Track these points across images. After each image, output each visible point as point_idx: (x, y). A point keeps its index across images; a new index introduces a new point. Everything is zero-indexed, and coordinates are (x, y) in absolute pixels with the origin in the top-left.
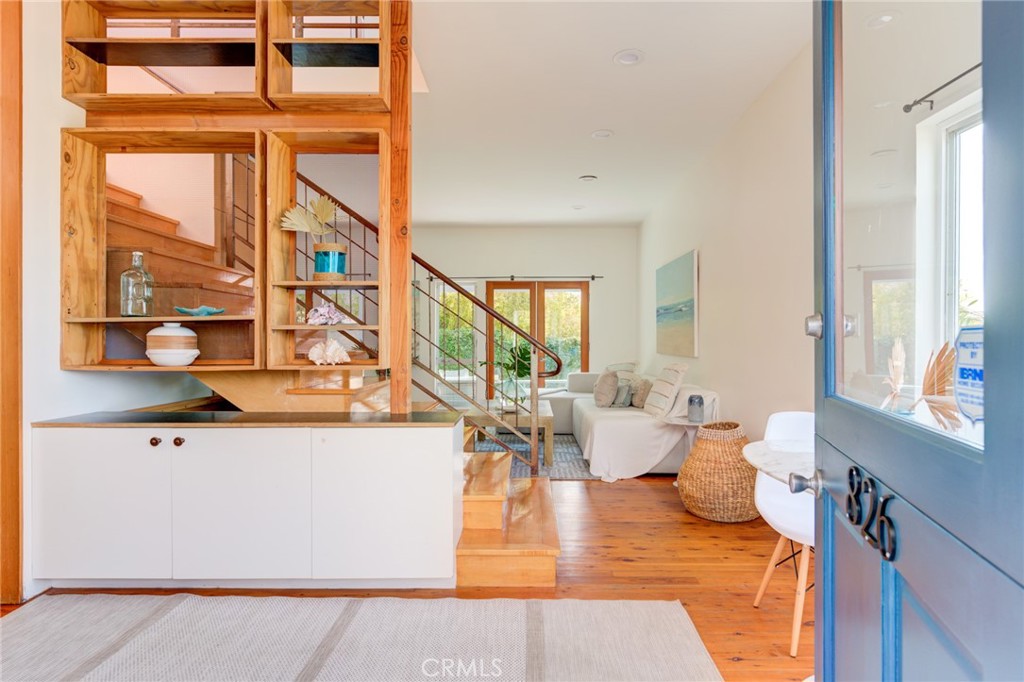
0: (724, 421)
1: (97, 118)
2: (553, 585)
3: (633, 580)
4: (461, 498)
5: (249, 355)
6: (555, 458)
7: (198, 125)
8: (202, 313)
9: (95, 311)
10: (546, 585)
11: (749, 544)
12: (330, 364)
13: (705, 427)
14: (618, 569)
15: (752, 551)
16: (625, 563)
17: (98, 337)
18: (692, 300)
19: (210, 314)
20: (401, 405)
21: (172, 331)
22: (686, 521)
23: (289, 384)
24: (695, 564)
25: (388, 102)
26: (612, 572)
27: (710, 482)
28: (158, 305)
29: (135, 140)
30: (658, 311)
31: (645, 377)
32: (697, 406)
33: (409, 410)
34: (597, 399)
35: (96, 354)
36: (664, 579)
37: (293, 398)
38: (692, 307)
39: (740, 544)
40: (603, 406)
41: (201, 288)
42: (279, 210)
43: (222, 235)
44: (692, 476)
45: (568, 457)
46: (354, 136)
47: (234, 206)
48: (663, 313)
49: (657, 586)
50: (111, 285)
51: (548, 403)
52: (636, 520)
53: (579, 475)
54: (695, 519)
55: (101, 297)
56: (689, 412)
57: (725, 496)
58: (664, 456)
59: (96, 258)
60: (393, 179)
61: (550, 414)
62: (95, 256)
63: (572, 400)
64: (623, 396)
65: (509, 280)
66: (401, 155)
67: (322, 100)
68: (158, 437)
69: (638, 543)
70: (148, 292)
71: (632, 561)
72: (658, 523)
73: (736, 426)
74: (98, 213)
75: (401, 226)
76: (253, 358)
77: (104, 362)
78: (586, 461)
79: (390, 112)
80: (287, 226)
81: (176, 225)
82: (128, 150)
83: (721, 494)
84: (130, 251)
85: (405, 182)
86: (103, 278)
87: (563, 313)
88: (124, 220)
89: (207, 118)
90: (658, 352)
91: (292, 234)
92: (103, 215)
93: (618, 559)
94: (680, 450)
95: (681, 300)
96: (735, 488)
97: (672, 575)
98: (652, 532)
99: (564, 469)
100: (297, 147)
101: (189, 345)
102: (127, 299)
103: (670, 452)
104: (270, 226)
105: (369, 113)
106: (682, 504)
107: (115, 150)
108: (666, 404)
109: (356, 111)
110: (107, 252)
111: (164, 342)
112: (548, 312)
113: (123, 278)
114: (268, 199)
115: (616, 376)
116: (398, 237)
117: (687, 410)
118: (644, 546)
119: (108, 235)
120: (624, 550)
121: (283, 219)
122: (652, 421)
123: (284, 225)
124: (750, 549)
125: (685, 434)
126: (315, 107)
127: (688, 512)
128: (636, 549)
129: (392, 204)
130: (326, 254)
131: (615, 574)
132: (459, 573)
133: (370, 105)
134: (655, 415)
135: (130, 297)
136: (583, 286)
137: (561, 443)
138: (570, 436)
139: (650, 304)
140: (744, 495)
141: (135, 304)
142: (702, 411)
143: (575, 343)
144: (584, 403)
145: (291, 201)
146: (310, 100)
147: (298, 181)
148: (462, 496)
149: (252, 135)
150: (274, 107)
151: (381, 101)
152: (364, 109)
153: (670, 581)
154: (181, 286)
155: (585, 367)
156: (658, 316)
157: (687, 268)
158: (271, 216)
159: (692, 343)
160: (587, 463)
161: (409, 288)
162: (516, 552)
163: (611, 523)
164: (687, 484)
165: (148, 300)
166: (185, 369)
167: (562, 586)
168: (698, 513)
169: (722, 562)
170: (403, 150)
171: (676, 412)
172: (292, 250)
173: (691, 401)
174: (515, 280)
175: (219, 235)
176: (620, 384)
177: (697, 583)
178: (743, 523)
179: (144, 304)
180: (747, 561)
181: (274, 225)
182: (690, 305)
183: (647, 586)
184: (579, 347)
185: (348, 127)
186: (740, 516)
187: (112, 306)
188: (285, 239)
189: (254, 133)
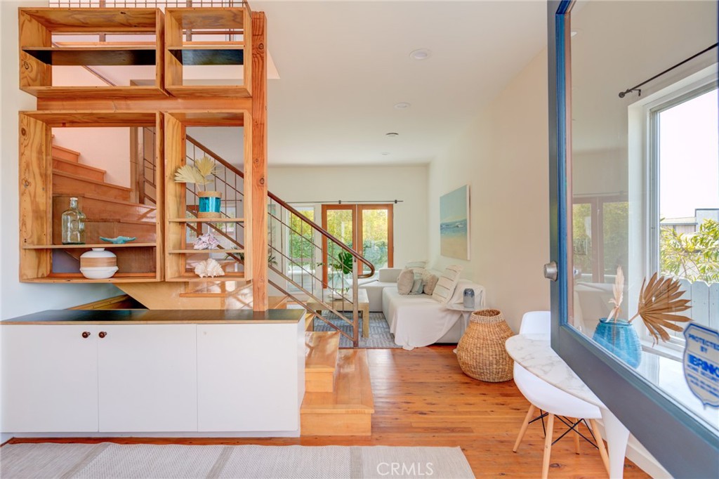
0: (489, 309)
1: (44, 103)
2: (369, 434)
3: (426, 430)
4: (304, 370)
5: (153, 270)
6: (371, 331)
7: (116, 108)
8: (119, 241)
9: (45, 240)
10: (364, 434)
11: (508, 400)
12: (210, 277)
13: (476, 314)
14: (415, 420)
15: (510, 406)
16: (421, 416)
17: (47, 258)
18: (466, 220)
19: (126, 242)
20: (261, 305)
21: (99, 254)
22: (463, 381)
23: (182, 290)
24: (469, 416)
25: (250, 90)
26: (411, 423)
27: (480, 354)
28: (89, 234)
29: (71, 118)
30: (441, 226)
31: (433, 273)
32: (469, 297)
33: (266, 308)
34: (399, 289)
35: (45, 270)
36: (448, 429)
37: (184, 300)
38: (466, 224)
39: (501, 400)
40: (403, 294)
41: (119, 222)
42: (173, 168)
43: (136, 179)
44: (467, 349)
45: (380, 330)
46: (226, 115)
47: (144, 159)
48: (445, 228)
49: (444, 434)
50: (56, 221)
51: (365, 291)
52: (428, 381)
53: (387, 344)
54: (470, 379)
55: (48, 229)
56: (464, 300)
57: (491, 364)
58: (447, 330)
59: (44, 202)
60: (254, 145)
61: (367, 301)
62: (44, 201)
63: (382, 289)
64: (418, 287)
65: (338, 203)
66: (259, 127)
67: (203, 90)
68: (87, 331)
69: (430, 399)
70: (81, 226)
71: (425, 414)
72: (443, 383)
73: (498, 313)
74: (46, 170)
75: (260, 178)
76: (155, 272)
77: (51, 275)
78: (392, 334)
79: (252, 97)
80: (179, 179)
81: (103, 173)
82: (67, 125)
83: (488, 363)
84: (70, 196)
85: (263, 147)
86: (50, 215)
87: (375, 224)
88: (64, 173)
89: (122, 103)
90: (442, 254)
91: (183, 185)
92: (50, 172)
93: (415, 412)
94: (457, 327)
95: (458, 220)
96: (498, 358)
97: (454, 426)
98: (439, 390)
99: (377, 339)
100: (186, 122)
101: (110, 264)
102: (67, 231)
103: (451, 328)
104: (167, 179)
105: (237, 98)
106: (459, 368)
107: (58, 125)
108: (448, 294)
109: (227, 97)
110: (53, 197)
111: (93, 262)
112: (364, 223)
113: (64, 217)
114: (166, 161)
115: (413, 273)
116: (258, 185)
117: (462, 299)
118: (434, 402)
119: (54, 184)
120: (419, 405)
121: (176, 174)
122: (439, 306)
123: (177, 178)
124: (509, 404)
125: (462, 315)
126: (198, 94)
127: (464, 374)
128: (428, 404)
129: (254, 162)
130: (207, 198)
131: (414, 425)
132: (302, 426)
133: (238, 92)
134: (440, 302)
135: (69, 229)
136: (389, 207)
137: (374, 319)
138: (380, 313)
139: (436, 220)
140: (504, 363)
141: (72, 235)
142: (474, 300)
143: (384, 244)
144: (390, 291)
145: (182, 160)
146: (194, 90)
147: (187, 141)
148: (304, 369)
149: (154, 115)
150: (170, 95)
151: (246, 90)
152: (234, 95)
153: (452, 430)
154: (105, 221)
155: (391, 264)
156: (441, 229)
157: (462, 197)
158: (168, 173)
159: (466, 250)
160: (393, 336)
161: (266, 216)
162: (343, 411)
163: (410, 383)
164: (463, 354)
165: (82, 232)
166: (107, 281)
167: (376, 436)
168: (471, 375)
169: (489, 414)
170: (261, 124)
171: (455, 300)
172: (183, 195)
173: (465, 293)
174: (342, 203)
175: (134, 180)
176: (415, 278)
177: (472, 432)
178: (503, 382)
179: (79, 234)
180: (507, 414)
181: (170, 178)
182: (464, 223)
183: (436, 435)
184: (387, 247)
185: (222, 108)
186: (502, 377)
187: (56, 236)
188: (178, 188)
189: (155, 114)
